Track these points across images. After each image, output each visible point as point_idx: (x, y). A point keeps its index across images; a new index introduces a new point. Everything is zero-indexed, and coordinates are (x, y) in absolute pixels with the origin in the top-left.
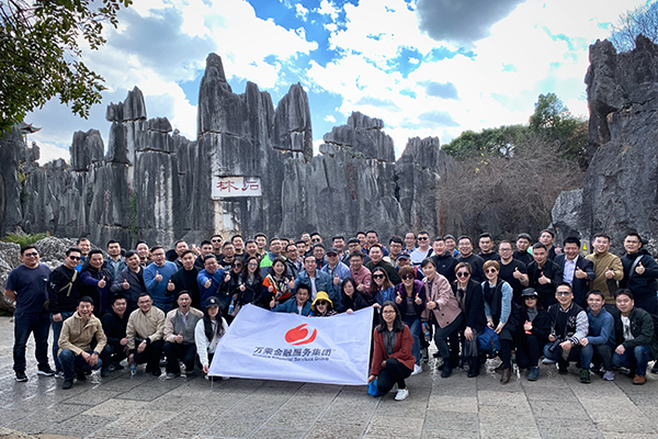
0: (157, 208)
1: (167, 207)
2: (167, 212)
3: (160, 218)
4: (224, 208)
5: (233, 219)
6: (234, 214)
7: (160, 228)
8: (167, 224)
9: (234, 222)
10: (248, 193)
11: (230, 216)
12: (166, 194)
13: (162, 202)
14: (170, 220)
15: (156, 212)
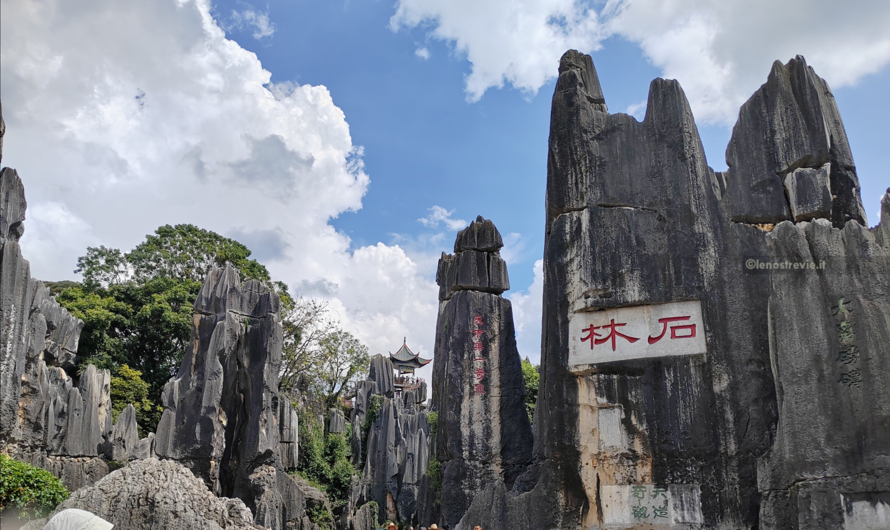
0: (465, 411)
1: (487, 410)
2: (488, 420)
3: (472, 436)
4: (599, 392)
5: (626, 422)
6: (628, 408)
7: (472, 457)
8: (487, 448)
9: (630, 430)
10: (667, 348)
11: (617, 414)
12: (485, 381)
13: (477, 398)
14: (495, 441)
15: (464, 421)
